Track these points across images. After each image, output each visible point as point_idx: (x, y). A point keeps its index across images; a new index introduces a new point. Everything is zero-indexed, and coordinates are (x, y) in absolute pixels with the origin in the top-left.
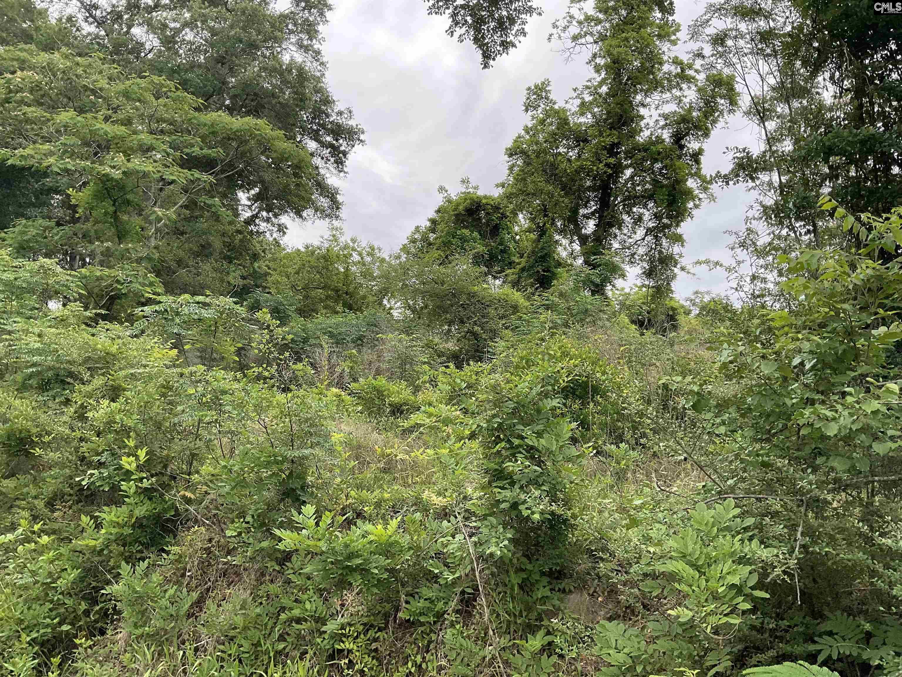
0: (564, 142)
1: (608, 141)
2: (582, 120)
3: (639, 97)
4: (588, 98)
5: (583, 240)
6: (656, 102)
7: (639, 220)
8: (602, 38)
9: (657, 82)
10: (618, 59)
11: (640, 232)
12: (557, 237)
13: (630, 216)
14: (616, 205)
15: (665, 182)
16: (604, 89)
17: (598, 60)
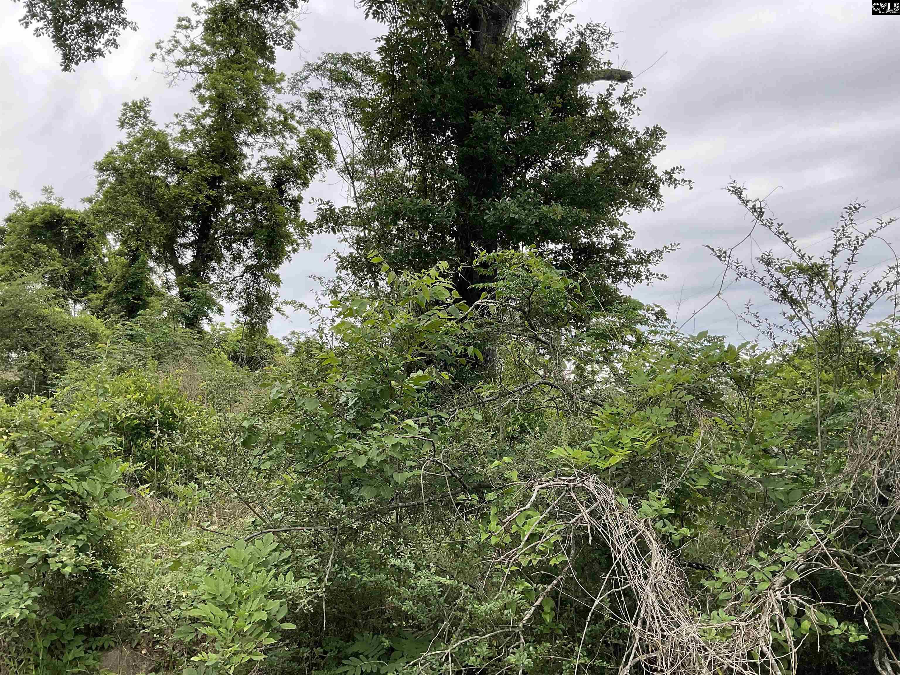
0: (163, 166)
1: (210, 173)
2: (183, 147)
3: (242, 137)
4: (190, 127)
5: (180, 269)
6: (260, 145)
7: (237, 257)
8: (207, 70)
9: (260, 126)
10: (223, 94)
11: (239, 269)
12: (151, 264)
13: (229, 251)
14: (215, 239)
15: (265, 223)
16: (208, 121)
17: (203, 91)
